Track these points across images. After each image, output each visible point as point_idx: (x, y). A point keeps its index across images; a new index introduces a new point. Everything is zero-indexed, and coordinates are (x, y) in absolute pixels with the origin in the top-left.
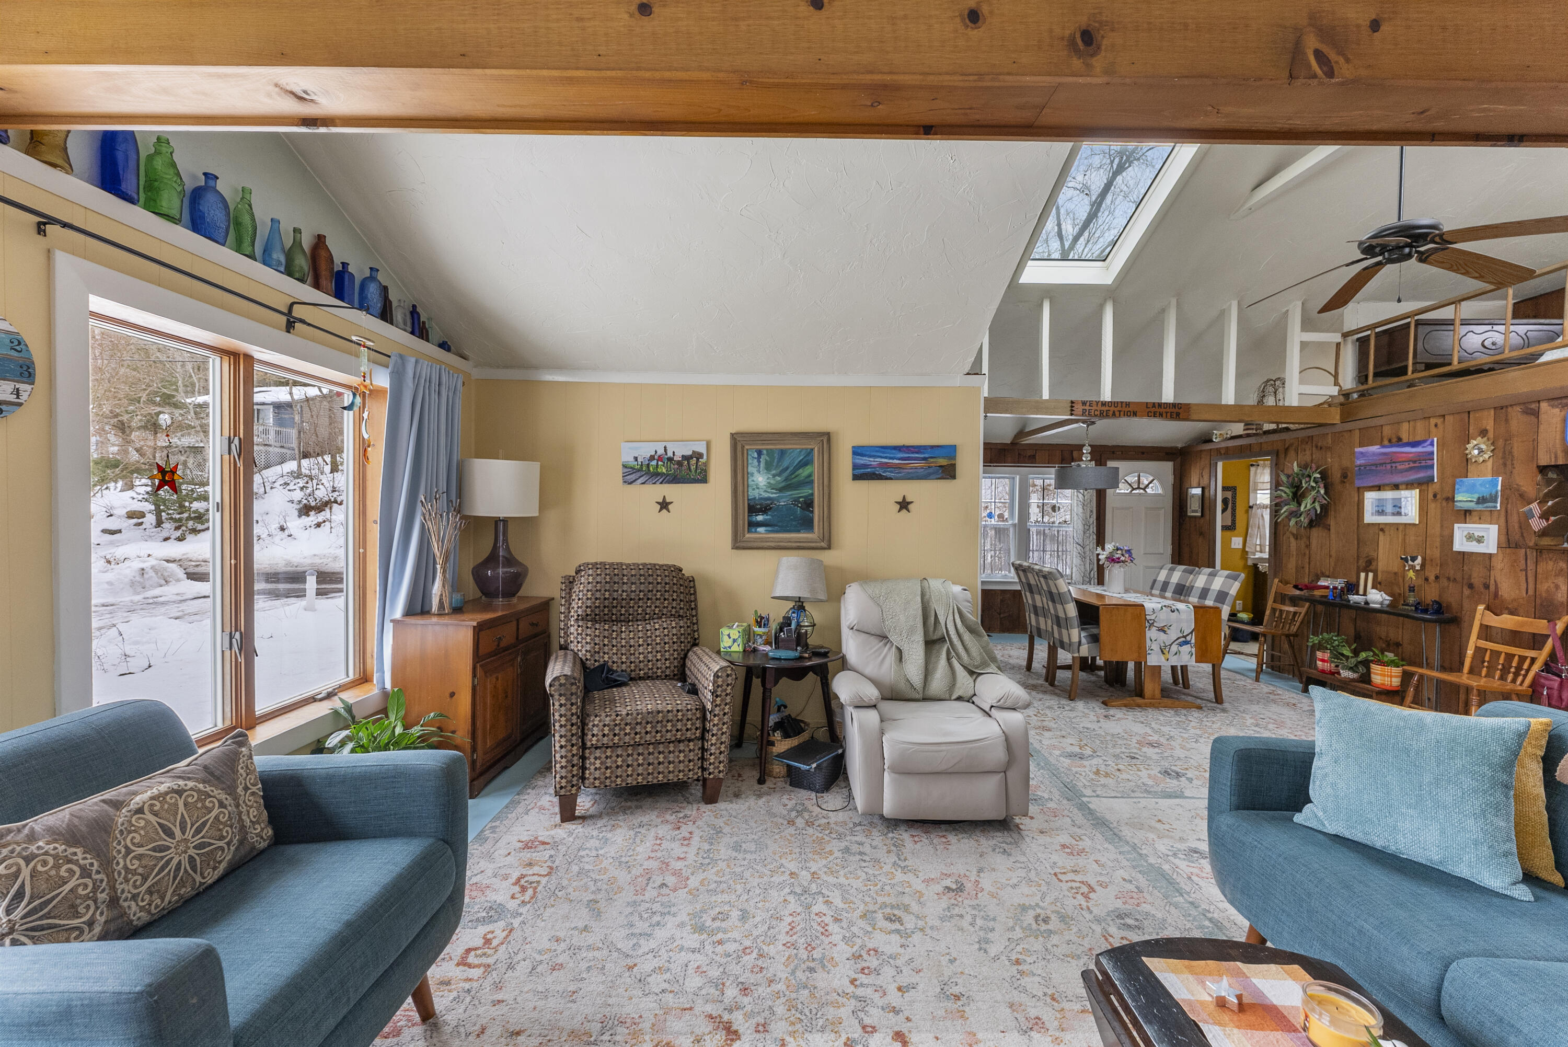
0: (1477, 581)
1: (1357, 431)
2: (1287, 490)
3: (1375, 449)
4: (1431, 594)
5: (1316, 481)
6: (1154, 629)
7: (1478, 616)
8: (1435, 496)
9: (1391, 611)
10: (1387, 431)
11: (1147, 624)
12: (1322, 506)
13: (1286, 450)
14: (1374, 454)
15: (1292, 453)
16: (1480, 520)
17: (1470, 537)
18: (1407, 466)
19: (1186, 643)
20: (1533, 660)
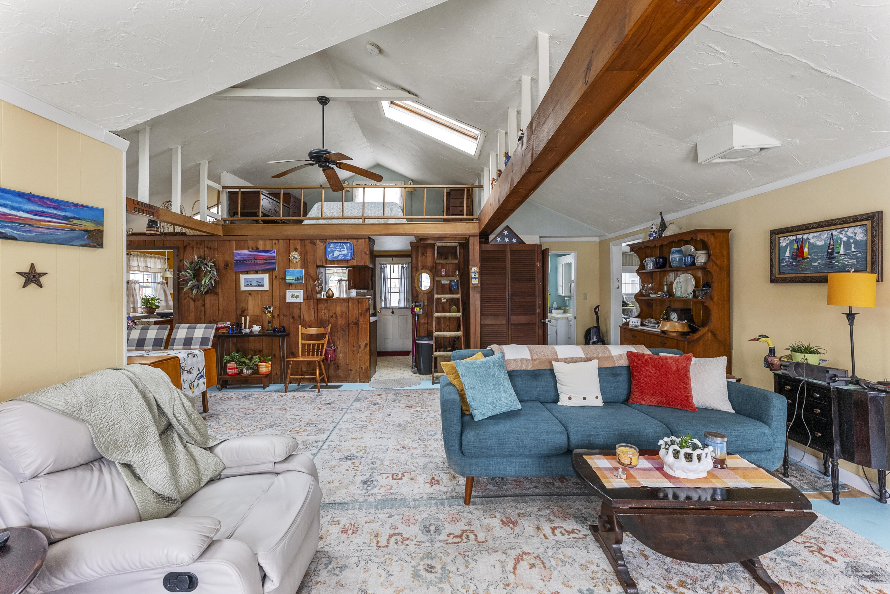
0: (296, 316)
1: (234, 242)
2: (190, 272)
3: (245, 252)
4: (276, 324)
5: (211, 267)
6: (185, 372)
7: (300, 330)
8: (276, 277)
9: (261, 335)
10: (251, 243)
11: (181, 370)
12: (215, 282)
13: (185, 248)
14: (245, 255)
16: (296, 288)
17: (293, 296)
18: (263, 262)
19: (202, 376)
20: (323, 345)
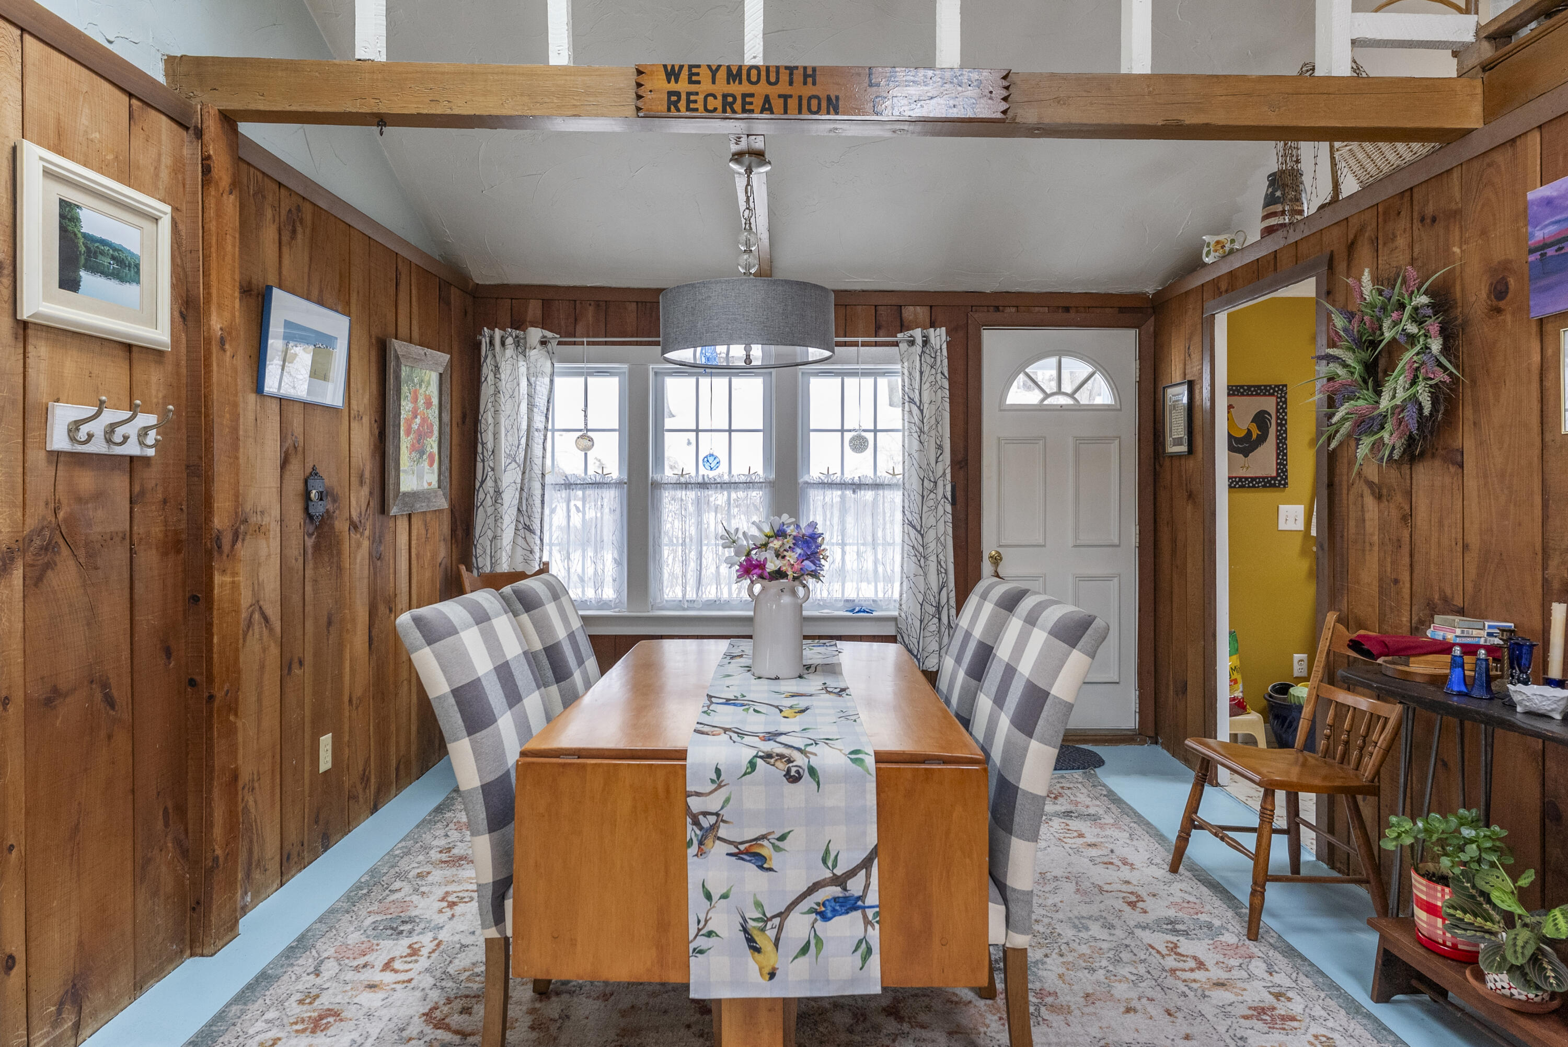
1: (1535, 139)
2: (1349, 356)
5: (1418, 318)
6: (719, 850)
11: (692, 832)
12: (1436, 392)
13: (1351, 247)
15: (1364, 252)
19: (848, 904)
